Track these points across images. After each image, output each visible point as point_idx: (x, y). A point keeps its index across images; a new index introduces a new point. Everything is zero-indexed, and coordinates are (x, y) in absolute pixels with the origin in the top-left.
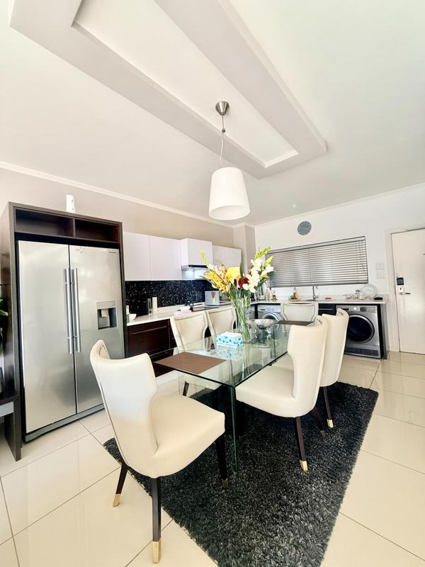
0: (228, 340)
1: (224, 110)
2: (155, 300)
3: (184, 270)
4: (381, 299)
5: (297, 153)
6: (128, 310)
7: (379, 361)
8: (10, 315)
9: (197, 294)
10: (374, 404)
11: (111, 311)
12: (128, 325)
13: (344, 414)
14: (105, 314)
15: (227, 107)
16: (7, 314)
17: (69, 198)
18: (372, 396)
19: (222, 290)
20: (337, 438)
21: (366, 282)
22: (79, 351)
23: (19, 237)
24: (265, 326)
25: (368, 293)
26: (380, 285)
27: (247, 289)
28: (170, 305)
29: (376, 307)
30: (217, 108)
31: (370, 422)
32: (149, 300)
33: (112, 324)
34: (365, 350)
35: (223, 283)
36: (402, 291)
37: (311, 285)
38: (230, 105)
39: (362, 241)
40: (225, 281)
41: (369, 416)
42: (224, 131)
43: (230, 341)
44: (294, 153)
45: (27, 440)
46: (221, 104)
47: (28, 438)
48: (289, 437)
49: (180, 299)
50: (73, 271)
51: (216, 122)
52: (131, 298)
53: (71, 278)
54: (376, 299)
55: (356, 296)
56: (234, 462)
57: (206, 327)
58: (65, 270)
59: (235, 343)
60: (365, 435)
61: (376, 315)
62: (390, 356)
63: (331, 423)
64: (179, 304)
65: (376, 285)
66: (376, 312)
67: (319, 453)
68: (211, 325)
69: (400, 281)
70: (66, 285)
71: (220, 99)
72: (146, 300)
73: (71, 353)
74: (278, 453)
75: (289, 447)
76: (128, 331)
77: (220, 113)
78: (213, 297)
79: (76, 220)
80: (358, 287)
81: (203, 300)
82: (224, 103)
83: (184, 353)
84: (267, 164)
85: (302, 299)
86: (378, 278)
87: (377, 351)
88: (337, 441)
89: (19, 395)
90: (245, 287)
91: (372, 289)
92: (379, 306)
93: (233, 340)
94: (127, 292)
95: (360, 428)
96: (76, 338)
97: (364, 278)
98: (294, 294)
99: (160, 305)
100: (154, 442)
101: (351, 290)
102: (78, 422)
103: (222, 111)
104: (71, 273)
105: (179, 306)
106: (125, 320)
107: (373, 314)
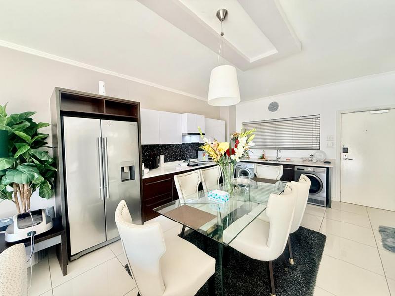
0: (217, 197)
1: (223, 16)
2: (162, 157)
3: (183, 136)
4: (330, 163)
5: (277, 52)
6: (143, 167)
7: (325, 208)
8: (58, 170)
9: (193, 153)
10: (324, 246)
11: (131, 168)
12: (143, 177)
13: (302, 253)
14: (127, 170)
15: (226, 14)
16: (56, 170)
17: (101, 84)
18: (322, 238)
19: (214, 159)
20: (297, 274)
21: (318, 149)
22: (108, 198)
23: (64, 113)
24: (244, 184)
25: (319, 157)
26: (329, 152)
27: (233, 159)
28: (173, 161)
29: (326, 169)
30: (218, 15)
31: (322, 261)
32: (158, 157)
33: (132, 178)
34: (314, 200)
35: (215, 153)
36: (346, 157)
37: (276, 149)
38: (228, 12)
39: (317, 118)
40: (217, 152)
41: (320, 256)
42: (222, 34)
43: (219, 198)
44: (274, 51)
45: (71, 260)
46: (221, 12)
47: (72, 259)
48: (260, 272)
49: (180, 156)
50: (104, 139)
51: (215, 26)
52: (145, 156)
53: (103, 144)
54: (325, 163)
55: (310, 159)
56: (220, 289)
57: (200, 182)
58: (98, 138)
59: (223, 200)
60: (318, 272)
61: (325, 175)
62: (332, 204)
63: (292, 261)
64: (179, 160)
65: (326, 152)
66: (326, 173)
67: (284, 287)
68: (203, 180)
69: (345, 150)
70: (99, 149)
71: (221, 8)
72: (156, 158)
73: (102, 199)
74: (253, 285)
75: (261, 280)
76: (144, 182)
77: (220, 19)
78: (204, 155)
79: (106, 101)
80: (312, 152)
81: (197, 157)
82: (224, 10)
83: (185, 206)
84: (252, 60)
85: (269, 159)
86: (328, 147)
87: (324, 201)
88: (297, 277)
89: (65, 230)
90: (232, 157)
91: (323, 156)
92: (328, 169)
93: (222, 198)
94: (142, 151)
95: (315, 267)
96: (106, 188)
97: (318, 146)
98: (263, 155)
99: (166, 161)
100: (163, 284)
101: (306, 154)
102: (107, 246)
103: (221, 18)
104: (102, 140)
105: (179, 161)
106: (141, 174)
107: (323, 174)
